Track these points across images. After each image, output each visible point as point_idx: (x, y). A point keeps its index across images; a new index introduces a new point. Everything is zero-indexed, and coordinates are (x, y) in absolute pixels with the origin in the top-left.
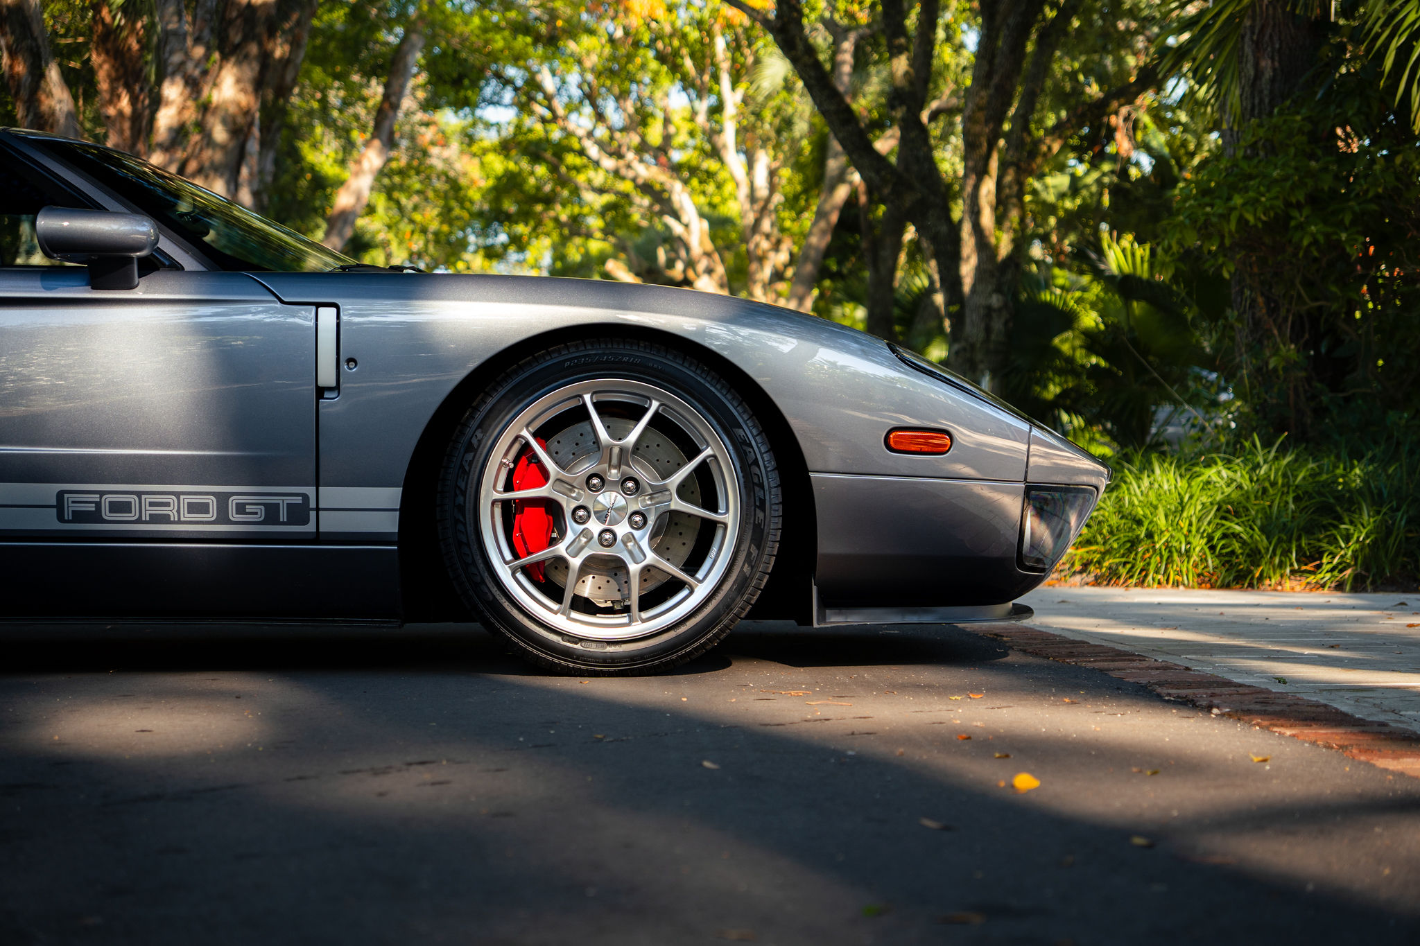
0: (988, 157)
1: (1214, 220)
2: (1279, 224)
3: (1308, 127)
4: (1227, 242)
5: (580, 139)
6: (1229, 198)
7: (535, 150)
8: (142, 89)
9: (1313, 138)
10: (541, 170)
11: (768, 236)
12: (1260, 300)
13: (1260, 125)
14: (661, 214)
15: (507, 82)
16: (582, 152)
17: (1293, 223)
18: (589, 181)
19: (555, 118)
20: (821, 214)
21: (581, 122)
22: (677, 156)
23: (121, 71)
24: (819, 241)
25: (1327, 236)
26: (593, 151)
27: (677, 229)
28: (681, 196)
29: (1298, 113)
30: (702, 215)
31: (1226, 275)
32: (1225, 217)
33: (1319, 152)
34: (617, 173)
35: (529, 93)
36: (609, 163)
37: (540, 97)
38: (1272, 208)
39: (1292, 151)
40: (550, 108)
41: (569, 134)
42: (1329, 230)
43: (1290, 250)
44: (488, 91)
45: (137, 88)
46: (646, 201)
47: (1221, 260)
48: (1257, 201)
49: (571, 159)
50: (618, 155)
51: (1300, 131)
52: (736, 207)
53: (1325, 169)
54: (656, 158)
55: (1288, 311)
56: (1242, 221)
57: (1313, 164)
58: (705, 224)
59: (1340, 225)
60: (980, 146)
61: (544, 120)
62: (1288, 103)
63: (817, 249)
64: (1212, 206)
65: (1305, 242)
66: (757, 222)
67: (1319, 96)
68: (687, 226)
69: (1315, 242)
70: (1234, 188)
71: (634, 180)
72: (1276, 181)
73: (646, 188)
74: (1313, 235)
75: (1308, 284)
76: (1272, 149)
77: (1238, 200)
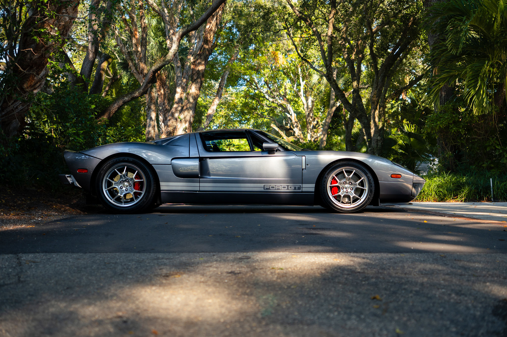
0: (377, 105)
1: (434, 127)
2: (447, 127)
3: (452, 107)
4: (437, 131)
5: (264, 93)
6: (437, 122)
7: (253, 97)
8: (166, 88)
9: (454, 109)
10: (254, 102)
11: (311, 117)
12: (444, 143)
13: (442, 107)
14: (285, 112)
15: (245, 80)
16: (264, 97)
17: (450, 127)
18: (266, 104)
19: (258, 89)
20: (329, 114)
21: (265, 90)
22: (287, 97)
23: (162, 83)
24: (329, 120)
25: (457, 130)
26: (267, 97)
27: (289, 116)
28: (290, 107)
29: (450, 104)
30: (295, 112)
31: (437, 138)
32: (436, 126)
33: (455, 113)
34: (273, 102)
35: (250, 83)
36: (271, 100)
37: (254, 83)
38: (446, 124)
39: (449, 112)
40: (256, 86)
41: (260, 92)
42: (457, 129)
43: (450, 133)
44: (240, 82)
45: (165, 87)
46: (281, 109)
47: (435, 135)
48: (443, 123)
49: (261, 99)
50: (274, 98)
51: (451, 108)
52: (303, 110)
53: (456, 116)
54: (283, 98)
55: (449, 145)
56: (440, 127)
57: (454, 115)
58: (295, 114)
59: (460, 128)
60: (375, 103)
61: (254, 89)
62: (448, 102)
63: (328, 122)
64: (433, 124)
65: (453, 132)
66: (309, 114)
67: (454, 101)
68: (291, 115)
69: (455, 131)
70: (438, 120)
71: (277, 104)
72: (446, 119)
73: (281, 105)
74: (454, 130)
75: (453, 139)
76: (445, 112)
77: (439, 123)
